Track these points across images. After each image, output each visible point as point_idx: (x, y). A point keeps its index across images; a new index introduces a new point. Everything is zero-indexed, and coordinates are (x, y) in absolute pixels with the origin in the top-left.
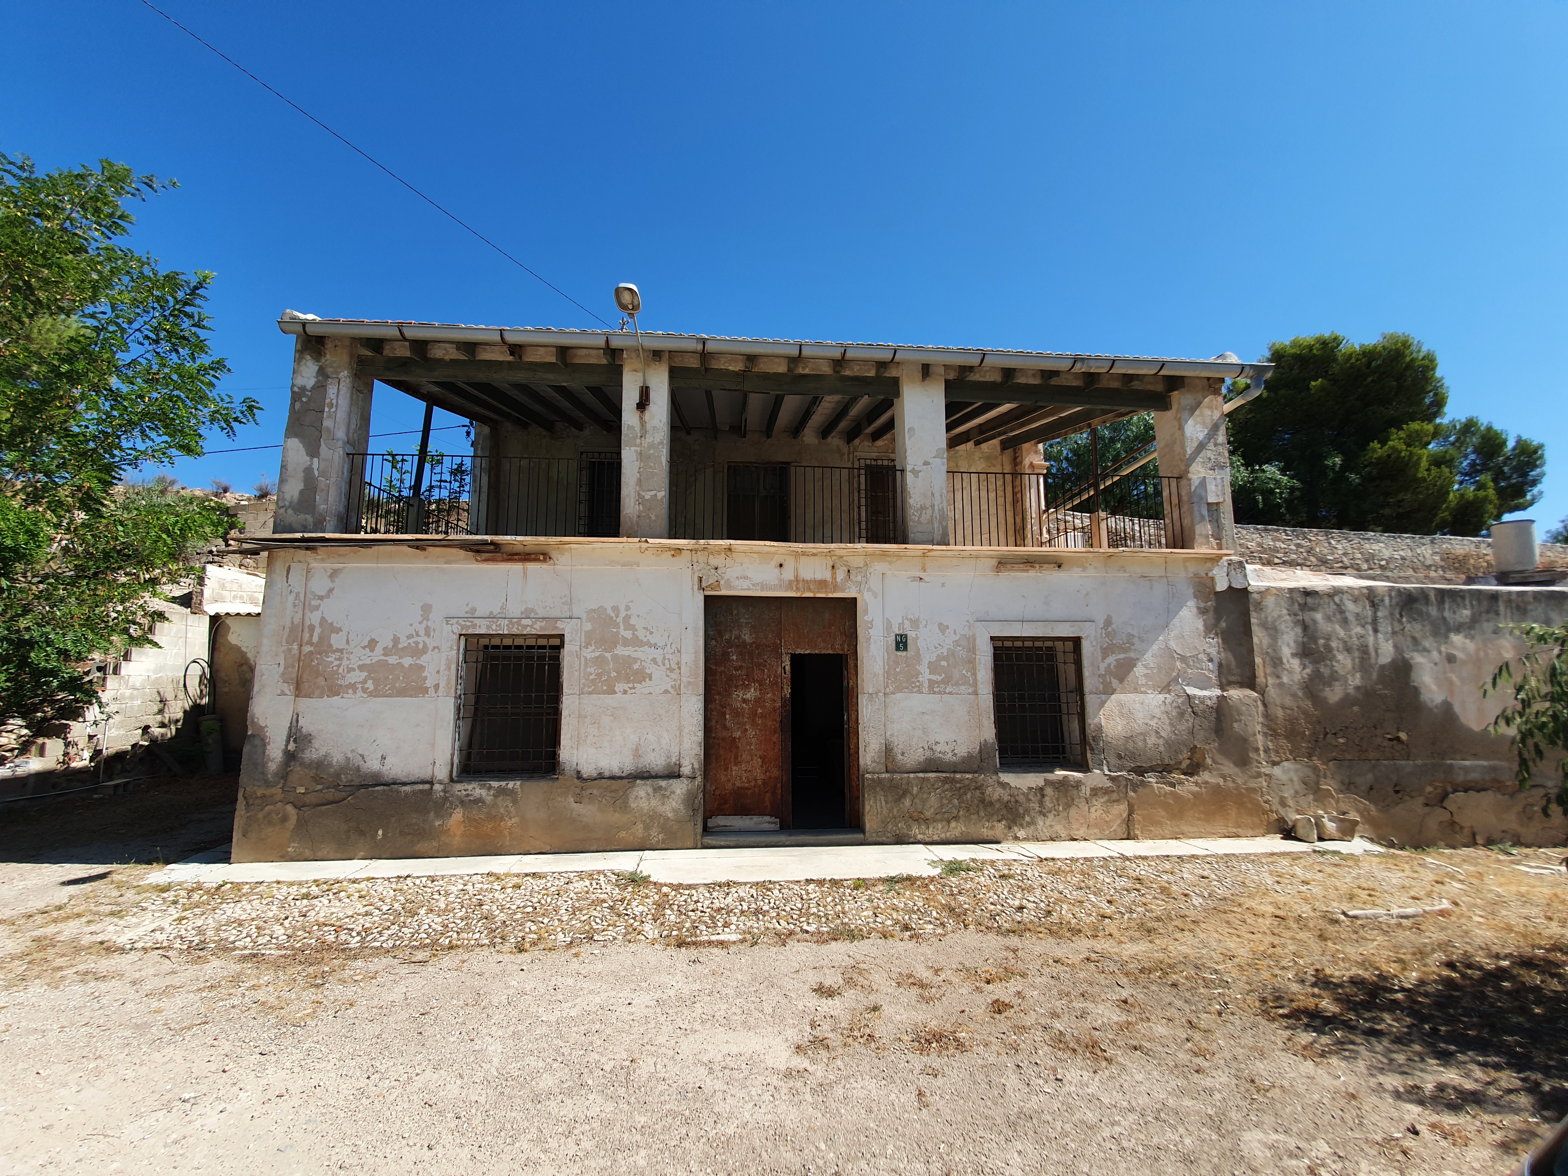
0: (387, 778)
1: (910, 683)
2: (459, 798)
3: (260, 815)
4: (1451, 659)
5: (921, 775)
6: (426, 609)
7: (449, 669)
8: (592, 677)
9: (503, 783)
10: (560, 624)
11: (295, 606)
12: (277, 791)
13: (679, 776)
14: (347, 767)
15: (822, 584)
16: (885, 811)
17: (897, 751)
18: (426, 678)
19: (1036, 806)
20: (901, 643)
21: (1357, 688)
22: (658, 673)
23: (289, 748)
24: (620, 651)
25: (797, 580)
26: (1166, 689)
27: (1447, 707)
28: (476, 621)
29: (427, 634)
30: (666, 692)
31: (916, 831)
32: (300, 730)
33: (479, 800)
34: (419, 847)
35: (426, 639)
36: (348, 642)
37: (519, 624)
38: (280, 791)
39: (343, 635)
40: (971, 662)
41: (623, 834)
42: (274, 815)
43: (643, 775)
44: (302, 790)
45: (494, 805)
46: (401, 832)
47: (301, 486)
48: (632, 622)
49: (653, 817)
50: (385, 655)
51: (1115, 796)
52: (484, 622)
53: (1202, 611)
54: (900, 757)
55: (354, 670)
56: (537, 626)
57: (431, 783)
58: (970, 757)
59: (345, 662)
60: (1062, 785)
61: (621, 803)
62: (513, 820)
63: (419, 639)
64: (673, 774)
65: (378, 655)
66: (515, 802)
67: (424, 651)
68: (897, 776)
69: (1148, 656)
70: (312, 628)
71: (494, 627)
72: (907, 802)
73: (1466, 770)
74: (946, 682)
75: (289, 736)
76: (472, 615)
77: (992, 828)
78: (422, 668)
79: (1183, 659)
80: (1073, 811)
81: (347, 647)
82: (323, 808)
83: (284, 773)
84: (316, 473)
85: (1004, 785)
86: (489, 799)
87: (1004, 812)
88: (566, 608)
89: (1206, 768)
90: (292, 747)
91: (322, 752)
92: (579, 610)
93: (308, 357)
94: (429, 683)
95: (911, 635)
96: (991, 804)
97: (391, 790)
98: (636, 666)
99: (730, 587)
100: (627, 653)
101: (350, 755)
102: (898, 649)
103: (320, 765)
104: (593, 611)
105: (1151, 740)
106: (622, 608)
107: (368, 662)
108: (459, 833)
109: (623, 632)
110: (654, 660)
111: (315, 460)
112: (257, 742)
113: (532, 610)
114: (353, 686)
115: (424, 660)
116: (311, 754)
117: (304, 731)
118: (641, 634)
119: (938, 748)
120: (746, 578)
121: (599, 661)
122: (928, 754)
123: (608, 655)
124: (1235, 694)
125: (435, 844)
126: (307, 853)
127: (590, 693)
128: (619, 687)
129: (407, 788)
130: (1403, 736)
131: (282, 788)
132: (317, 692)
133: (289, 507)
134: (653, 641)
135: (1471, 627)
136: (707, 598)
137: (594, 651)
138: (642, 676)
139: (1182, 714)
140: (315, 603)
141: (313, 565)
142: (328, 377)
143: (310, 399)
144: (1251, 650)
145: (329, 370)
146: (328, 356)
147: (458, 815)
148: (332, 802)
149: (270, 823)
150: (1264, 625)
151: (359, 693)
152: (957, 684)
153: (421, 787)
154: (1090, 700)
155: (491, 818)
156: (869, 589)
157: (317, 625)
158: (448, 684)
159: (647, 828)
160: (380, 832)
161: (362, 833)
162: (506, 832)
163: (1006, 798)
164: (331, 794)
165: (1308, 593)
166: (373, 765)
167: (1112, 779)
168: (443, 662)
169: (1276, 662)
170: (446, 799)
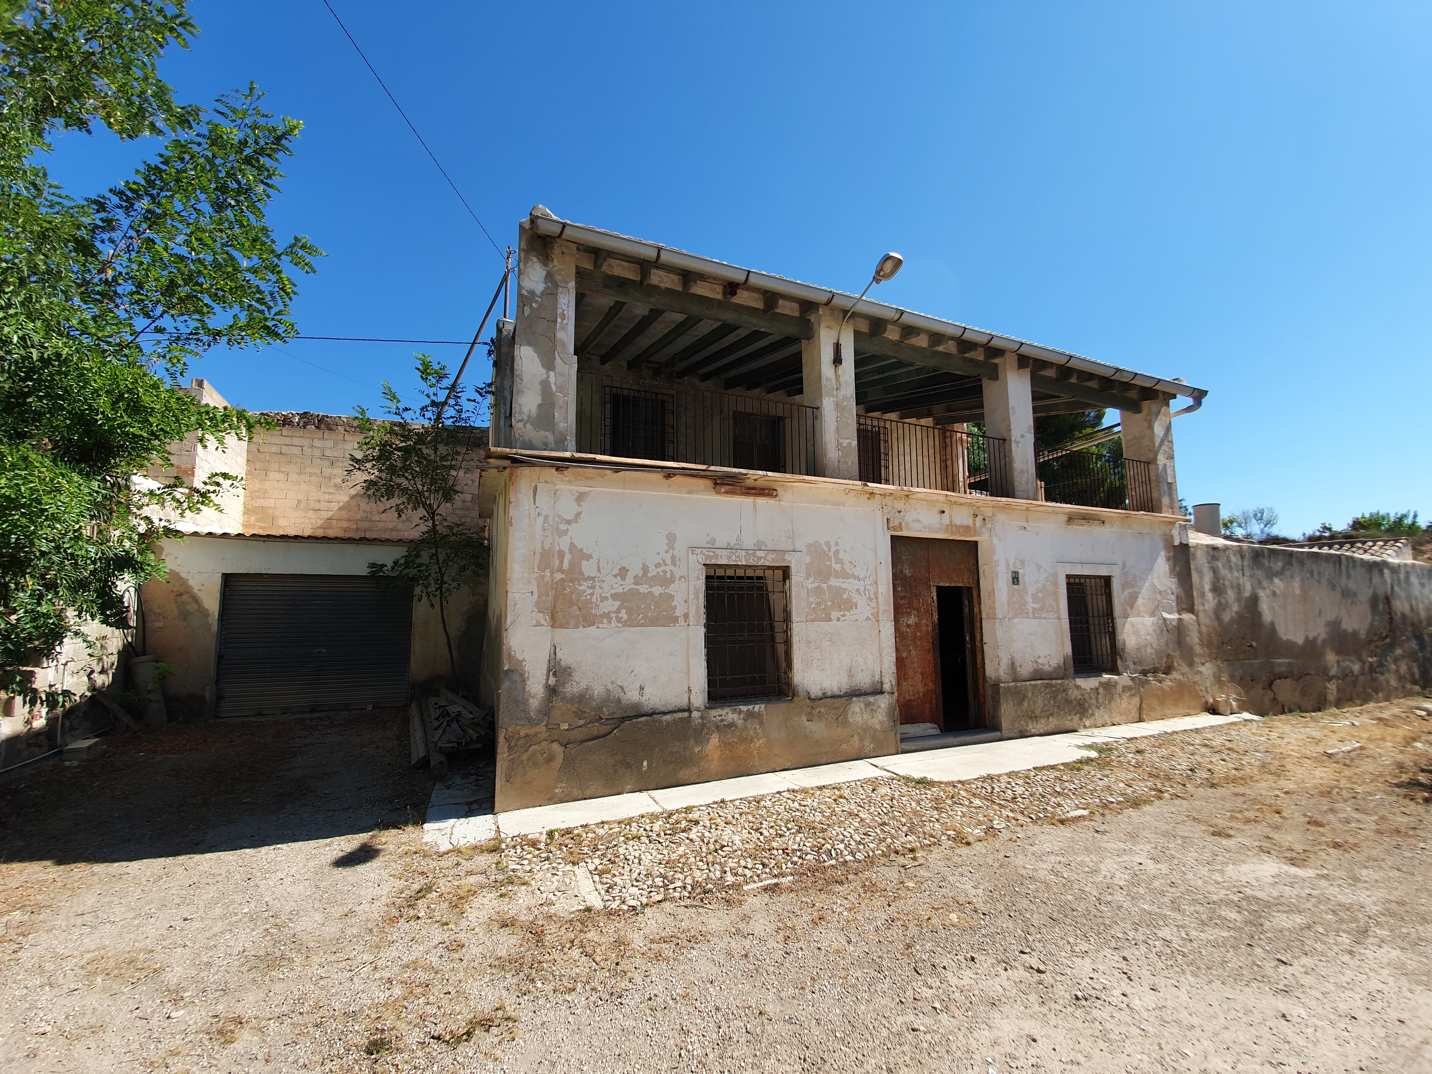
0: (647, 709)
1: (1019, 610)
2: (715, 723)
3: (525, 757)
4: (1274, 594)
5: (1033, 682)
6: (671, 538)
7: (697, 598)
8: (813, 606)
9: (751, 707)
10: (787, 557)
11: (544, 530)
12: (541, 729)
13: (882, 692)
14: (609, 699)
15: (967, 528)
16: (1013, 712)
17: (1017, 664)
18: (675, 607)
19: (1094, 701)
20: (1015, 579)
21: (1236, 613)
22: (861, 601)
23: (550, 682)
24: (834, 582)
25: (951, 526)
26: (1153, 614)
27: (1273, 624)
28: (718, 552)
29: (674, 562)
30: (868, 619)
31: (1031, 727)
32: (559, 664)
33: (732, 725)
34: (684, 774)
35: (672, 567)
36: (599, 571)
37: (754, 555)
38: (544, 729)
39: (593, 562)
40: (1055, 593)
41: (844, 746)
42: (539, 756)
43: (855, 693)
44: (565, 726)
45: (745, 728)
46: (664, 761)
47: (538, 400)
48: (841, 556)
49: (866, 729)
50: (636, 583)
51: (1133, 691)
52: (725, 553)
53: (1168, 559)
54: (1019, 669)
55: (607, 599)
56: (769, 558)
57: (689, 710)
58: (1059, 667)
59: (598, 591)
60: (1108, 686)
61: (841, 719)
62: (761, 741)
63: (667, 568)
64: (877, 691)
65: (629, 584)
66: (761, 723)
67: (672, 580)
68: (1019, 684)
69: (1144, 590)
70: (561, 554)
71: (734, 558)
72: (1026, 704)
73: (1279, 665)
74: (1042, 609)
75: (549, 670)
76: (712, 545)
77: (1072, 720)
78: (671, 597)
79: (1160, 592)
80: (1113, 704)
81: (598, 575)
82: (590, 743)
83: (546, 710)
84: (554, 388)
85: (1078, 687)
86: (740, 723)
87: (1078, 708)
88: (790, 541)
89: (1175, 670)
90: (552, 681)
91: (583, 685)
92: (799, 545)
93: (535, 260)
94: (678, 612)
95: (1021, 571)
96: (1071, 702)
97: (654, 721)
98: (845, 596)
99: (909, 529)
100: (838, 584)
101: (610, 687)
102: (1014, 583)
103: (582, 698)
104: (811, 545)
105: (1149, 650)
106: (833, 543)
107: (620, 590)
108: (716, 757)
109: (834, 566)
110: (858, 590)
111: (552, 373)
112: (516, 677)
113: (763, 543)
114: (607, 616)
115: (673, 589)
116: (572, 689)
117: (563, 663)
118: (847, 567)
119: (1040, 661)
120: (919, 521)
121: (818, 591)
122: (1035, 665)
123: (824, 586)
124: (1187, 617)
125: (695, 770)
126: (576, 793)
127: (812, 621)
128: (834, 615)
129: (668, 717)
130: (1254, 644)
131: (546, 725)
132: (573, 622)
133: (528, 421)
134: (856, 574)
135: (1282, 574)
136: (893, 537)
137: (813, 582)
138: (849, 605)
139: (1162, 631)
140: (563, 527)
141: (561, 486)
142: (557, 286)
143: (540, 306)
144: (1191, 587)
145: (558, 278)
146: (556, 262)
147: (714, 740)
148: (597, 737)
149: (535, 764)
150: (1196, 569)
151: (614, 623)
152: (1048, 611)
153: (680, 715)
154: (1119, 622)
155: (743, 740)
156: (996, 535)
157: (567, 551)
158: (697, 613)
159: (862, 739)
160: (645, 763)
161: (628, 766)
162: (755, 753)
163: (1079, 697)
164: (596, 729)
165: (1215, 548)
166: (633, 696)
167: (1132, 679)
168: (692, 591)
169: (1203, 595)
170: (703, 725)
